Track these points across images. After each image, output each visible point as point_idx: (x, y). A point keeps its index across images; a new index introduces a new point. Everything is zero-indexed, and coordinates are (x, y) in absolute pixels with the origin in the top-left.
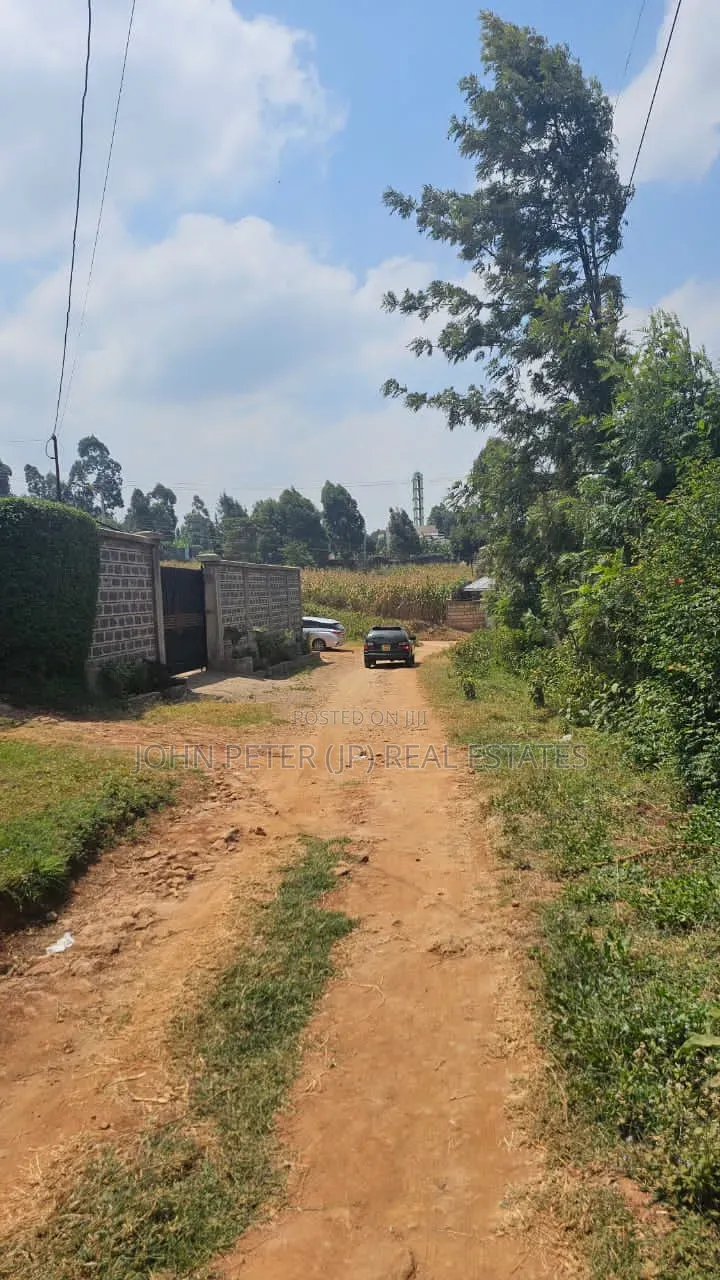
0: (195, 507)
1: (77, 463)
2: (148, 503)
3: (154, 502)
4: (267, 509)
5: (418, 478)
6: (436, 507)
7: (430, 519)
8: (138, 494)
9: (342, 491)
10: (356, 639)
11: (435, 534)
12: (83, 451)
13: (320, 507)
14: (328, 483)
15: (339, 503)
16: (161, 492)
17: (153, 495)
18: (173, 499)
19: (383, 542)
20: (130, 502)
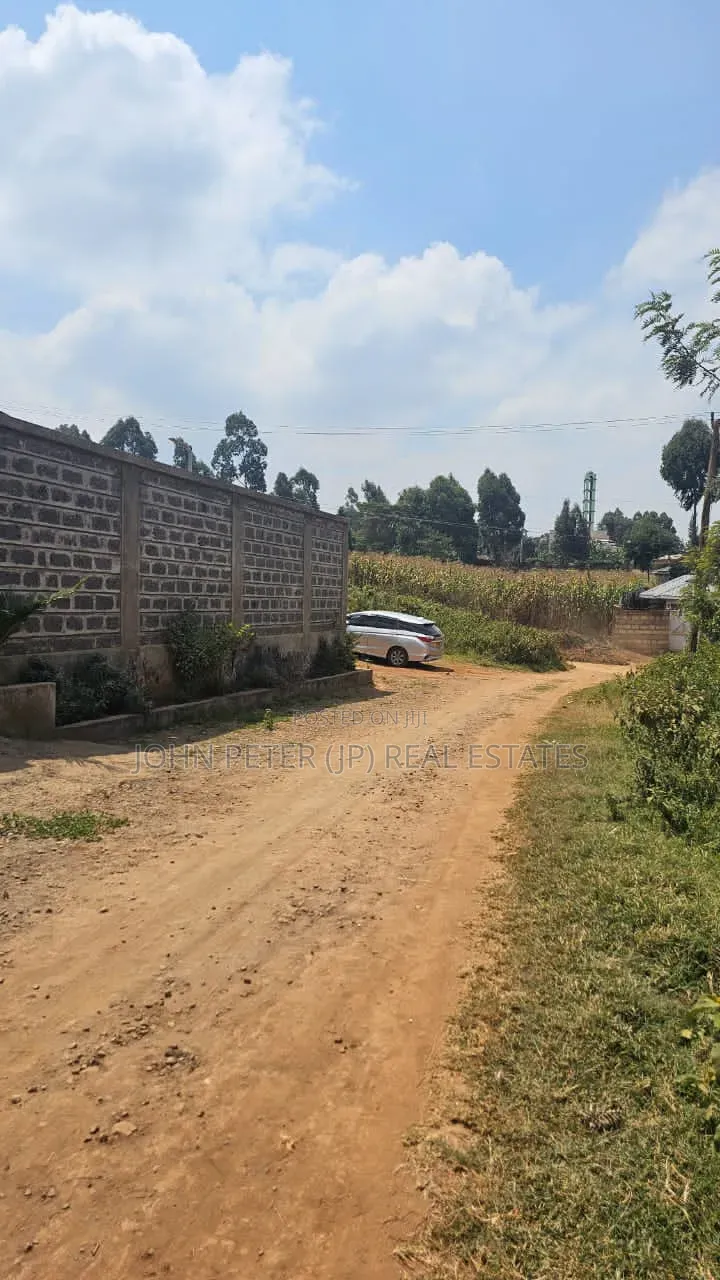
0: (349, 500)
1: (223, 441)
2: (291, 488)
3: (297, 487)
4: (413, 497)
5: (591, 479)
6: (610, 513)
7: (600, 525)
8: (282, 477)
9: (505, 481)
10: (465, 653)
11: (605, 540)
12: (230, 430)
13: (475, 499)
14: (488, 471)
15: (500, 495)
16: (306, 477)
17: (296, 480)
18: (316, 486)
19: (544, 546)
20: (273, 486)
